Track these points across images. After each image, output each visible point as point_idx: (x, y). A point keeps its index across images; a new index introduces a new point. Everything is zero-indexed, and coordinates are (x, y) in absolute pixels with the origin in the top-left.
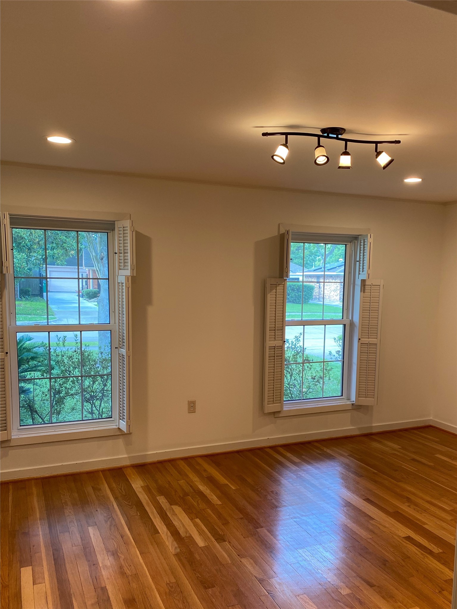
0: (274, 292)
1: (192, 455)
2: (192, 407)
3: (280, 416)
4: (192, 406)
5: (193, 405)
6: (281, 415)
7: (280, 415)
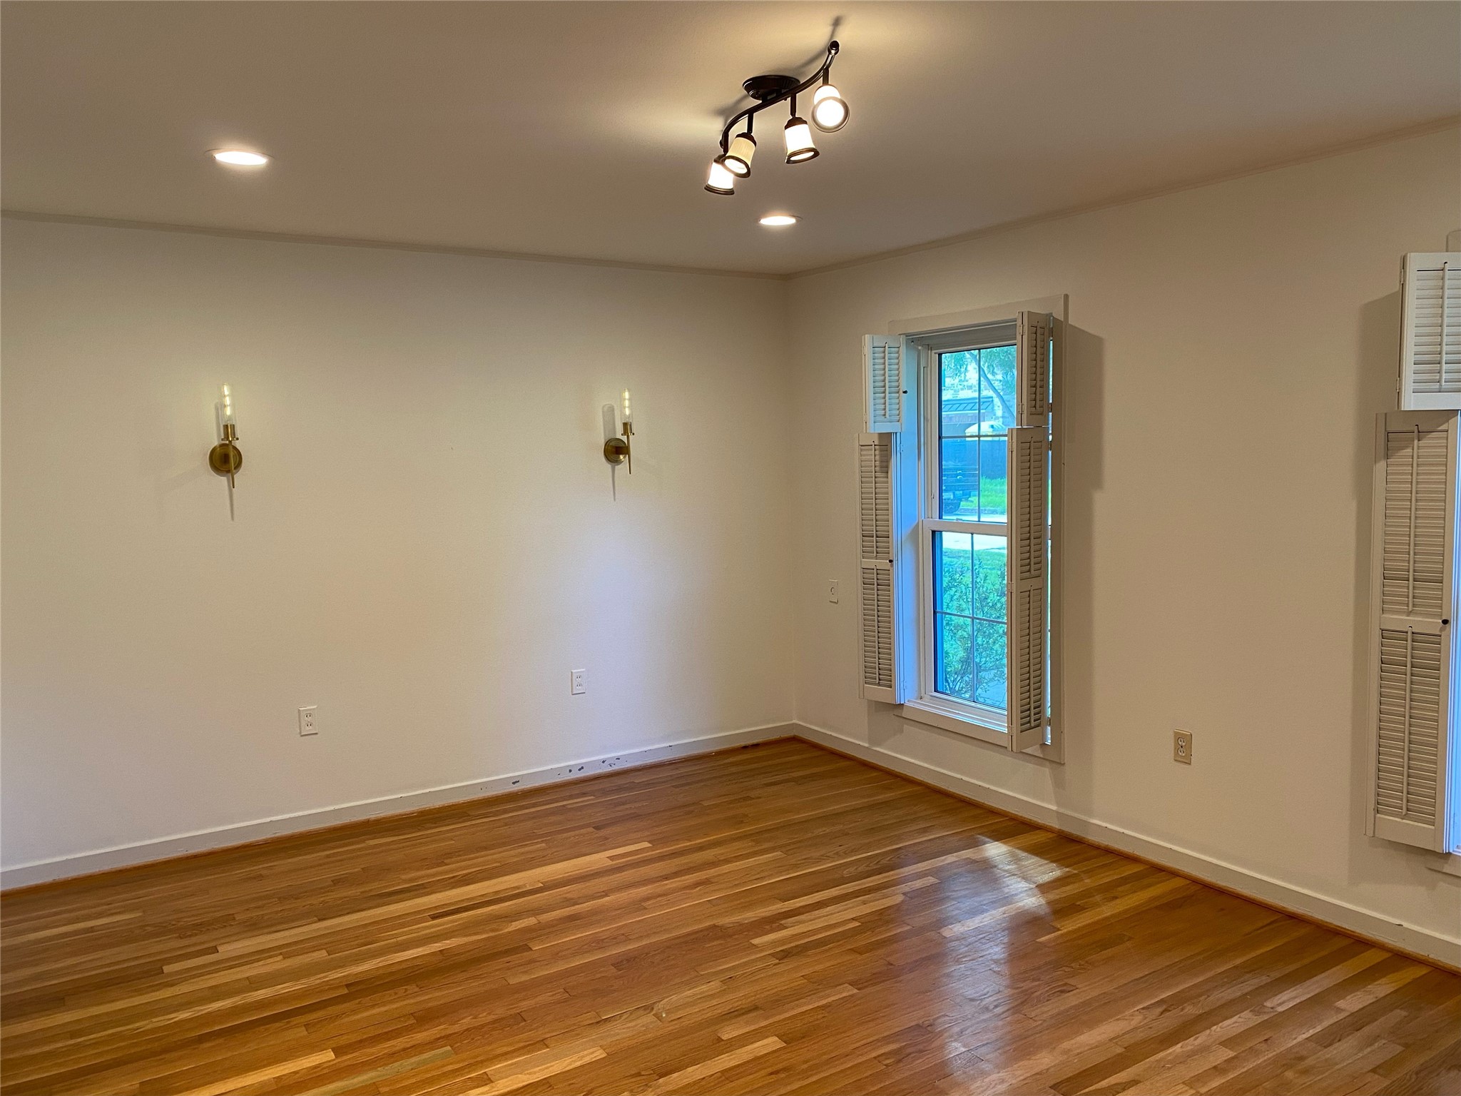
0: (1406, 456)
1: (1178, 867)
2: (1182, 749)
3: (1444, 871)
4: (1183, 747)
5: (1184, 744)
6: (1447, 869)
7: (1446, 866)
